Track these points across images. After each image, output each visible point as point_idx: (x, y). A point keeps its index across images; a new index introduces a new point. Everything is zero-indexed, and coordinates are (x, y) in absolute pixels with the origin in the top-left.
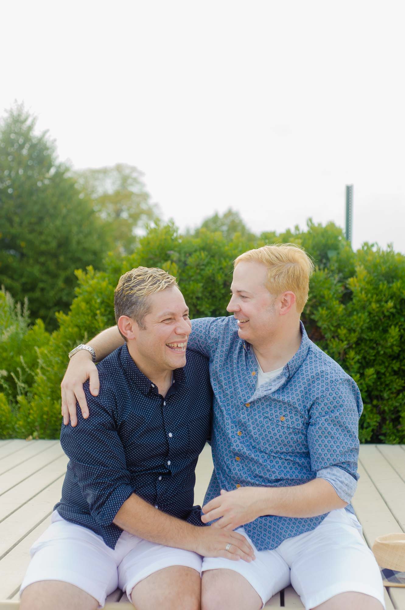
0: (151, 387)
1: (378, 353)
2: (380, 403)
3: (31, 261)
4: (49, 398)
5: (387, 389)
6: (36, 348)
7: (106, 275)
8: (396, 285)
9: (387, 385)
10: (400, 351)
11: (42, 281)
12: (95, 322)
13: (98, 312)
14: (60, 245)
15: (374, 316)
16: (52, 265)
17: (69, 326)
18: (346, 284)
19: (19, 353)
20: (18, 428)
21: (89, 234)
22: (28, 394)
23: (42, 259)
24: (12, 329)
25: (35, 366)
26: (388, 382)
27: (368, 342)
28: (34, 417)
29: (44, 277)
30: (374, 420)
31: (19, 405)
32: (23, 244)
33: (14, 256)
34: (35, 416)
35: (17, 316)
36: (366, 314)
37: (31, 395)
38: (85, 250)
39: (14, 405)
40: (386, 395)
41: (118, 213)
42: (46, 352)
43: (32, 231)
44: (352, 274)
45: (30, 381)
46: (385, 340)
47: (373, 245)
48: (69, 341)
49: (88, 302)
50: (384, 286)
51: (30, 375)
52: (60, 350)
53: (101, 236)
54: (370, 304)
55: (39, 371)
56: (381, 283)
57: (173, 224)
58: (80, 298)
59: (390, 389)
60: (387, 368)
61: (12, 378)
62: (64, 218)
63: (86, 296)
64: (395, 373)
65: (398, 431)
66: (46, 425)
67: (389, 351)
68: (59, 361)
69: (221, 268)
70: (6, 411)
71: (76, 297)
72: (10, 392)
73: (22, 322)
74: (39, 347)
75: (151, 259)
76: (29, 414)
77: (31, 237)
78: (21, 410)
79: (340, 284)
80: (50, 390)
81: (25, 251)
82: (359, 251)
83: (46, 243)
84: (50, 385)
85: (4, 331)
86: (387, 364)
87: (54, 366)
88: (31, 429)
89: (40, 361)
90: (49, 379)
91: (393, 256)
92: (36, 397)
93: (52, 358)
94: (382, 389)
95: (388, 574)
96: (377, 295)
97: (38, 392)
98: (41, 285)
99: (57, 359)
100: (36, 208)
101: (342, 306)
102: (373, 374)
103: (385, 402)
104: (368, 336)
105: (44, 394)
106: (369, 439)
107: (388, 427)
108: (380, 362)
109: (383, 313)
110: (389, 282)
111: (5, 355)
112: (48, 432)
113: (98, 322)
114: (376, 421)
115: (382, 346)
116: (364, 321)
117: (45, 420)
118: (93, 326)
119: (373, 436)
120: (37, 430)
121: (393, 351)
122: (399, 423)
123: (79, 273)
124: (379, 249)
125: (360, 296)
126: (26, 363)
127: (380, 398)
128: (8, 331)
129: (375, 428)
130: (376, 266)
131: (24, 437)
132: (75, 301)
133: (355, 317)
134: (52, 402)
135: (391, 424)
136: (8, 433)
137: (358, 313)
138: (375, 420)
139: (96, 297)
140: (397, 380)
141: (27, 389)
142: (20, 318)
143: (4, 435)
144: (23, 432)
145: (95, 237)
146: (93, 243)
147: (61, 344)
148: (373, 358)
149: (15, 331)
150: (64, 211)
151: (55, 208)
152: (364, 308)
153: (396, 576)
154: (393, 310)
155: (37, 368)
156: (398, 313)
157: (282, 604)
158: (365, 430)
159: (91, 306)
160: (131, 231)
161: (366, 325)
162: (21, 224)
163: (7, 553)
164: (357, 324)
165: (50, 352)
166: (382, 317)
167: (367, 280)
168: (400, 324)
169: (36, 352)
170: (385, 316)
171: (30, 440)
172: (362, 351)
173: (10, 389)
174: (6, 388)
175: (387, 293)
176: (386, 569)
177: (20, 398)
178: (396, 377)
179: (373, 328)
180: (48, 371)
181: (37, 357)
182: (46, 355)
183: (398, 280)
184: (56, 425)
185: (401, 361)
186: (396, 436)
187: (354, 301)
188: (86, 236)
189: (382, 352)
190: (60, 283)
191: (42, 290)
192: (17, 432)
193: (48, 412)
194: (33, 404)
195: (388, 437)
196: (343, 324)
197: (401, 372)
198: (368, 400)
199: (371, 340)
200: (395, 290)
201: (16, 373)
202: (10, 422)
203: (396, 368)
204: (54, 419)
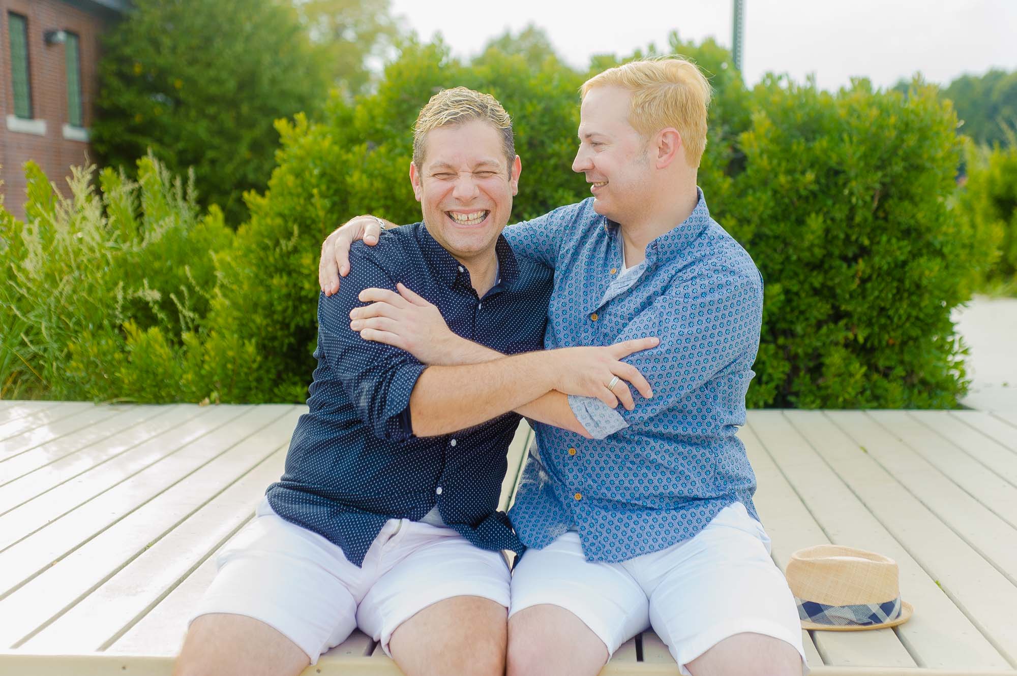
0: (459, 272)
1: (788, 258)
2: (789, 341)
3: (193, 113)
4: (236, 336)
5: (802, 318)
6: (211, 252)
7: (326, 128)
8: (821, 144)
9: (802, 313)
10: (824, 256)
11: (212, 147)
12: (310, 208)
13: (315, 191)
14: (241, 86)
15: (783, 197)
16: (228, 120)
17: (267, 215)
18: (736, 142)
19: (182, 262)
20: (185, 385)
21: (291, 66)
22: (200, 330)
23: (211, 110)
24: (169, 222)
25: (210, 284)
26: (803, 308)
27: (772, 241)
28: (212, 368)
29: (217, 141)
30: (779, 370)
31: (185, 348)
32: (178, 84)
33: (164, 104)
34: (213, 365)
35: (175, 199)
36: (770, 193)
37: (206, 331)
38: (284, 94)
39: (176, 347)
40: (799, 329)
41: (338, 31)
42: (228, 259)
43: (192, 62)
44: (746, 125)
45: (202, 308)
46: (801, 237)
47: (780, 78)
48: (267, 241)
49: (298, 175)
50: (799, 146)
51: (201, 298)
52: (252, 256)
53: (311, 71)
54: (776, 176)
55: (217, 290)
56: (795, 141)
57: (441, 40)
58: (285, 167)
59: (807, 319)
60: (801, 283)
61: (172, 303)
62: (248, 39)
63: (295, 164)
64: (816, 292)
65: (819, 388)
66: (232, 380)
67: (806, 255)
68: (252, 275)
69: (524, 117)
70: (165, 357)
71: (279, 166)
72: (169, 326)
73: (186, 211)
74: (216, 252)
75: (404, 101)
76: (203, 362)
77: (191, 71)
78: (189, 355)
79: (725, 144)
80: (237, 322)
81: (182, 95)
82: (757, 88)
83: (218, 81)
84: (236, 314)
85: (155, 226)
86: (802, 277)
87: (242, 283)
88: (207, 386)
89: (219, 274)
90: (235, 304)
91: (814, 97)
92: (213, 334)
93: (239, 270)
94: (794, 319)
95: (812, 610)
96: (788, 161)
97: (216, 327)
98: (210, 154)
99: (247, 271)
100: (199, 21)
101: (729, 180)
102: (779, 295)
103: (798, 340)
104: (772, 230)
105: (226, 328)
106: (771, 401)
107: (803, 381)
108: (791, 274)
109: (797, 191)
110: (807, 140)
111: (157, 265)
112: (236, 391)
113: (316, 208)
114: (783, 372)
115: (796, 248)
116: (766, 205)
117: (230, 373)
118: (307, 214)
119: (777, 395)
120: (217, 390)
121: (813, 255)
122: (821, 375)
123: (281, 125)
124: (791, 84)
125: (760, 163)
126: (194, 277)
127: (789, 333)
128: (161, 226)
129: (781, 383)
130: (786, 112)
131: (197, 399)
132: (277, 172)
133: (750, 199)
134: (241, 342)
135: (808, 377)
136: (169, 395)
137: (755, 191)
138: (781, 369)
139: (311, 166)
140: (820, 305)
141: (198, 321)
142: (180, 202)
143: (162, 397)
144: (193, 393)
145: (301, 72)
146: (298, 83)
147: (254, 246)
148: (778, 267)
149: (172, 225)
150: (248, 27)
151: (231, 21)
152: (765, 183)
153: (826, 612)
154: (814, 187)
155: (214, 286)
156: (823, 192)
157: (640, 658)
158: (764, 386)
159: (303, 180)
160: (360, 61)
161: (769, 212)
162: (174, 49)
163: (180, 581)
164: (754, 210)
165: (235, 258)
166: (795, 199)
167: (770, 135)
168: (825, 209)
169: (210, 260)
170: (800, 197)
171: (205, 405)
172: (762, 256)
173: (169, 321)
174: (163, 319)
175: (804, 157)
176: (809, 602)
177: (186, 336)
178: (817, 298)
179: (780, 217)
180: (232, 291)
181: (213, 268)
182: (229, 264)
183: (822, 136)
184: (248, 380)
185: (826, 272)
186: (816, 396)
187: (749, 171)
188: (286, 70)
189: (794, 258)
190: (244, 151)
191: (213, 162)
192: (183, 392)
193: (234, 358)
194: (209, 345)
195: (802, 399)
196: (730, 211)
197: (826, 292)
198: (769, 338)
199: (776, 237)
200: (818, 152)
201: (180, 295)
202: (171, 377)
203: (817, 284)
204: (245, 370)
